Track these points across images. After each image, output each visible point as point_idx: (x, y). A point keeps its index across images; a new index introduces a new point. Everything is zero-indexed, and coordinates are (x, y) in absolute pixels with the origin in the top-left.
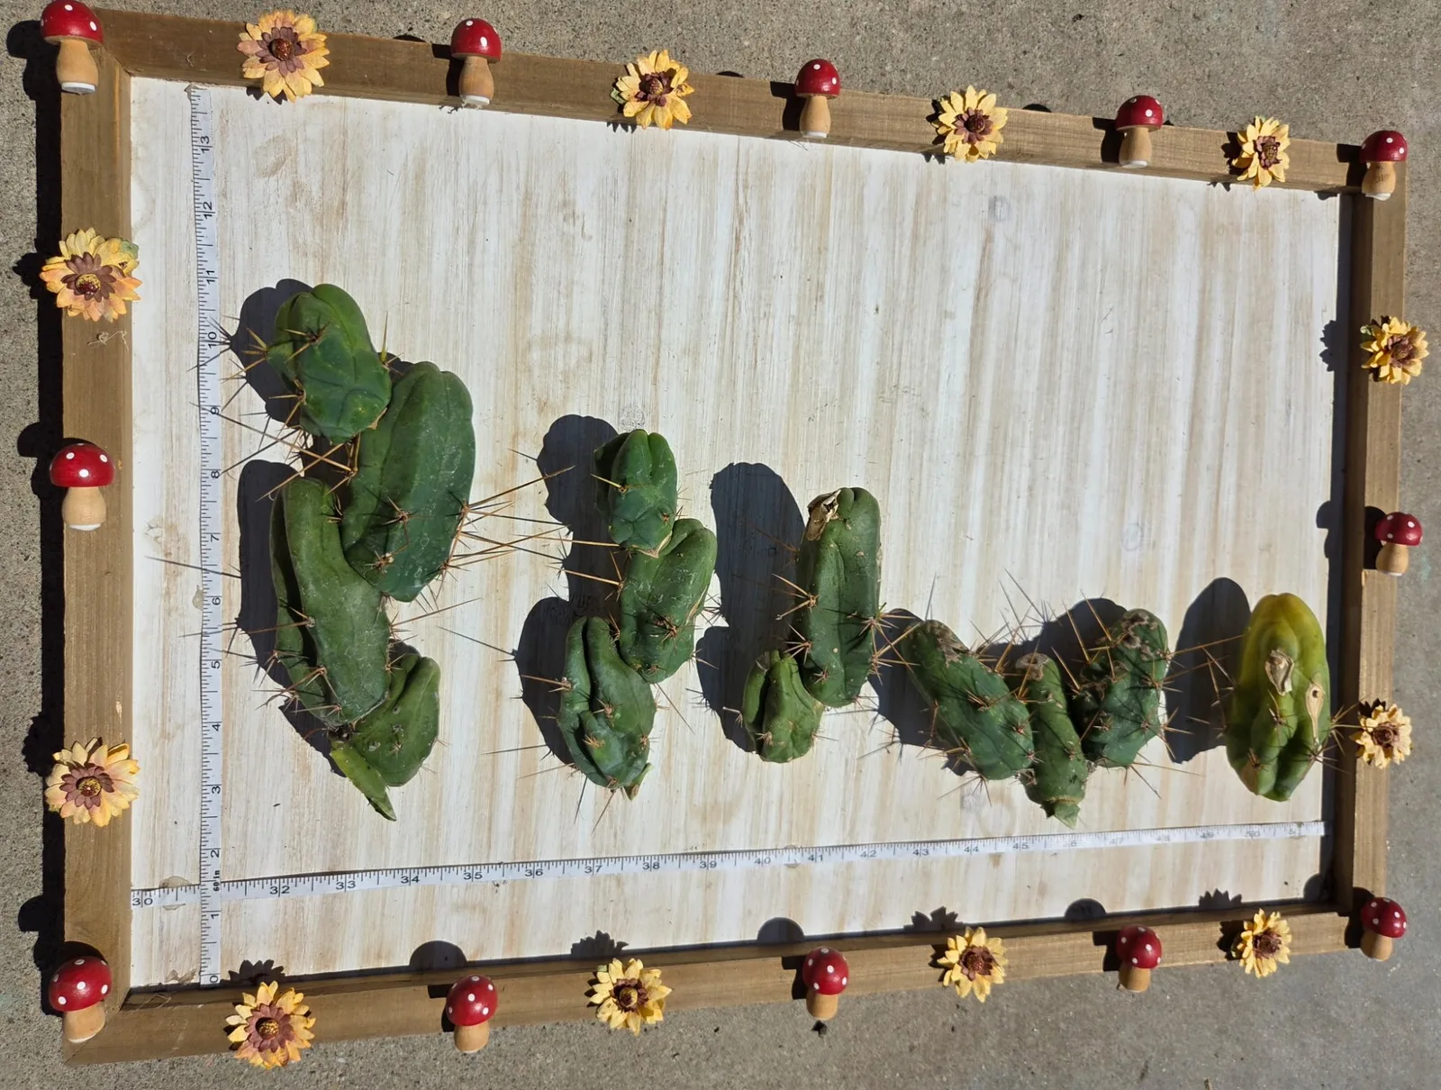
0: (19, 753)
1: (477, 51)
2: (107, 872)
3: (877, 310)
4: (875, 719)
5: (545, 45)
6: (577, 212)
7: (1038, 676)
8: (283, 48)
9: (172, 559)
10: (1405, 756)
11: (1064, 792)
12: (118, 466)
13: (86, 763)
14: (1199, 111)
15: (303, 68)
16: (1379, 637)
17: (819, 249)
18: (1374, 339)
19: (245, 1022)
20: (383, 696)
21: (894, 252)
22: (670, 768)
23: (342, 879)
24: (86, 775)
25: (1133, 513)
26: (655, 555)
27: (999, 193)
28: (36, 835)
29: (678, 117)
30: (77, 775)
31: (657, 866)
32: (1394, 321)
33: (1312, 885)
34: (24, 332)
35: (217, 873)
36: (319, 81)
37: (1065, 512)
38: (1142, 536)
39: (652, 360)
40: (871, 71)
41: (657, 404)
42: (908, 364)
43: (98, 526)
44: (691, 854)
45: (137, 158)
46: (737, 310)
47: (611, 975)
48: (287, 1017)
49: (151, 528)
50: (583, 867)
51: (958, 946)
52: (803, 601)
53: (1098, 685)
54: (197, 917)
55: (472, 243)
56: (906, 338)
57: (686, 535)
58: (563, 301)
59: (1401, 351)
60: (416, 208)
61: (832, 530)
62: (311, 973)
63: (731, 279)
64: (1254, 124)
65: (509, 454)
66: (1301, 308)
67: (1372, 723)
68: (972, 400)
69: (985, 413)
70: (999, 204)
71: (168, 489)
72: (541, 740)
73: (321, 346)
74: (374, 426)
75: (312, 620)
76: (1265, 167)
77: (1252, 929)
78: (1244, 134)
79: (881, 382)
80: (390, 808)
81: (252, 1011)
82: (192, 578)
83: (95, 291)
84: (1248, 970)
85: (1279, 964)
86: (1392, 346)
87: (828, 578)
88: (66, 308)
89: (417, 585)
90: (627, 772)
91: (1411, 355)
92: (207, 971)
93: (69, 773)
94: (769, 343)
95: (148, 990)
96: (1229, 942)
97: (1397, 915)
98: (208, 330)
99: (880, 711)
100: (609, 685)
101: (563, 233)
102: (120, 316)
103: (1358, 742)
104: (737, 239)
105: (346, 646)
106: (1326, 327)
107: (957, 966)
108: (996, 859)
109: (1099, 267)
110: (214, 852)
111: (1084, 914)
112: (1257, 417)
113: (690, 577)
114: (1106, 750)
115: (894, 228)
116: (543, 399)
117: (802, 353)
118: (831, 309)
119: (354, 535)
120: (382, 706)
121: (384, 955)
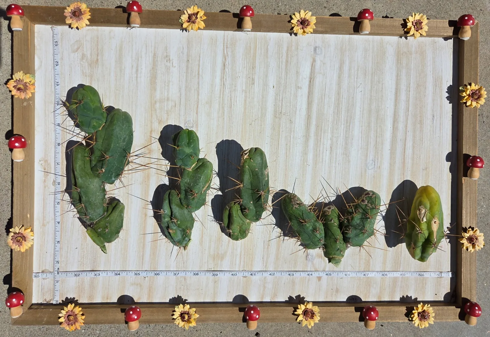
0: (4, 229)
1: (134, 11)
2: (25, 266)
3: (274, 87)
4: (274, 227)
5: (163, 5)
6: (170, 59)
7: (329, 214)
8: (77, 14)
9: (46, 171)
10: (481, 248)
11: (335, 254)
12: (29, 142)
13: (19, 232)
14: (399, 11)
15: (83, 19)
16: (470, 203)
17: (253, 67)
18: (464, 91)
19: (64, 316)
20: (104, 214)
21: (279, 67)
22: (202, 241)
23: (96, 273)
24: (18, 236)
25: (371, 157)
26: (190, 170)
27: (317, 45)
28: (8, 255)
29: (200, 27)
30: (16, 236)
31: (198, 274)
32: (473, 85)
33: (446, 296)
34: (7, 102)
35: (58, 268)
36: (88, 23)
37: (344, 156)
38: (375, 164)
39: (196, 106)
40: (274, 6)
41: (198, 120)
42: (285, 105)
43: (22, 160)
44: (209, 271)
45: (37, 49)
46: (224, 89)
47: (179, 309)
48: (76, 315)
49: (40, 161)
50: (173, 273)
51: (302, 308)
52: (238, 185)
53: (349, 217)
54: (52, 282)
55: (137, 70)
56: (284, 96)
57: (201, 163)
58: (166, 87)
59: (476, 95)
60: (120, 60)
61: (246, 162)
62: (86, 302)
63: (222, 78)
64: (412, 16)
65: (149, 137)
66: (437, 81)
67: (467, 235)
68: (309, 117)
69: (314, 122)
70: (317, 49)
71: (45, 149)
72: (159, 230)
73: (83, 105)
74: (100, 129)
75: (79, 189)
76: (417, 31)
77: (417, 310)
78: (408, 19)
79: (275, 112)
80: (106, 250)
81: (66, 312)
82: (52, 177)
83: (22, 90)
84: (416, 325)
85: (429, 324)
86: (472, 94)
87: (247, 178)
88: (15, 95)
89: (113, 179)
90: (183, 241)
91: (479, 97)
92: (55, 299)
93: (13, 235)
94: (236, 99)
95: (37, 304)
96: (409, 314)
97: (477, 308)
98: (57, 100)
99: (276, 225)
100: (176, 212)
101: (166, 66)
102: (30, 97)
103: (461, 242)
104: (224, 65)
105: (91, 198)
106: (448, 87)
107: (301, 315)
108: (319, 278)
109: (356, 69)
110: (58, 262)
111: (353, 300)
112: (420, 121)
113: (201, 177)
114: (350, 240)
115: (280, 59)
116: (160, 120)
117: (247, 102)
118: (257, 87)
119: (94, 163)
120: (103, 217)
121: (109, 298)
